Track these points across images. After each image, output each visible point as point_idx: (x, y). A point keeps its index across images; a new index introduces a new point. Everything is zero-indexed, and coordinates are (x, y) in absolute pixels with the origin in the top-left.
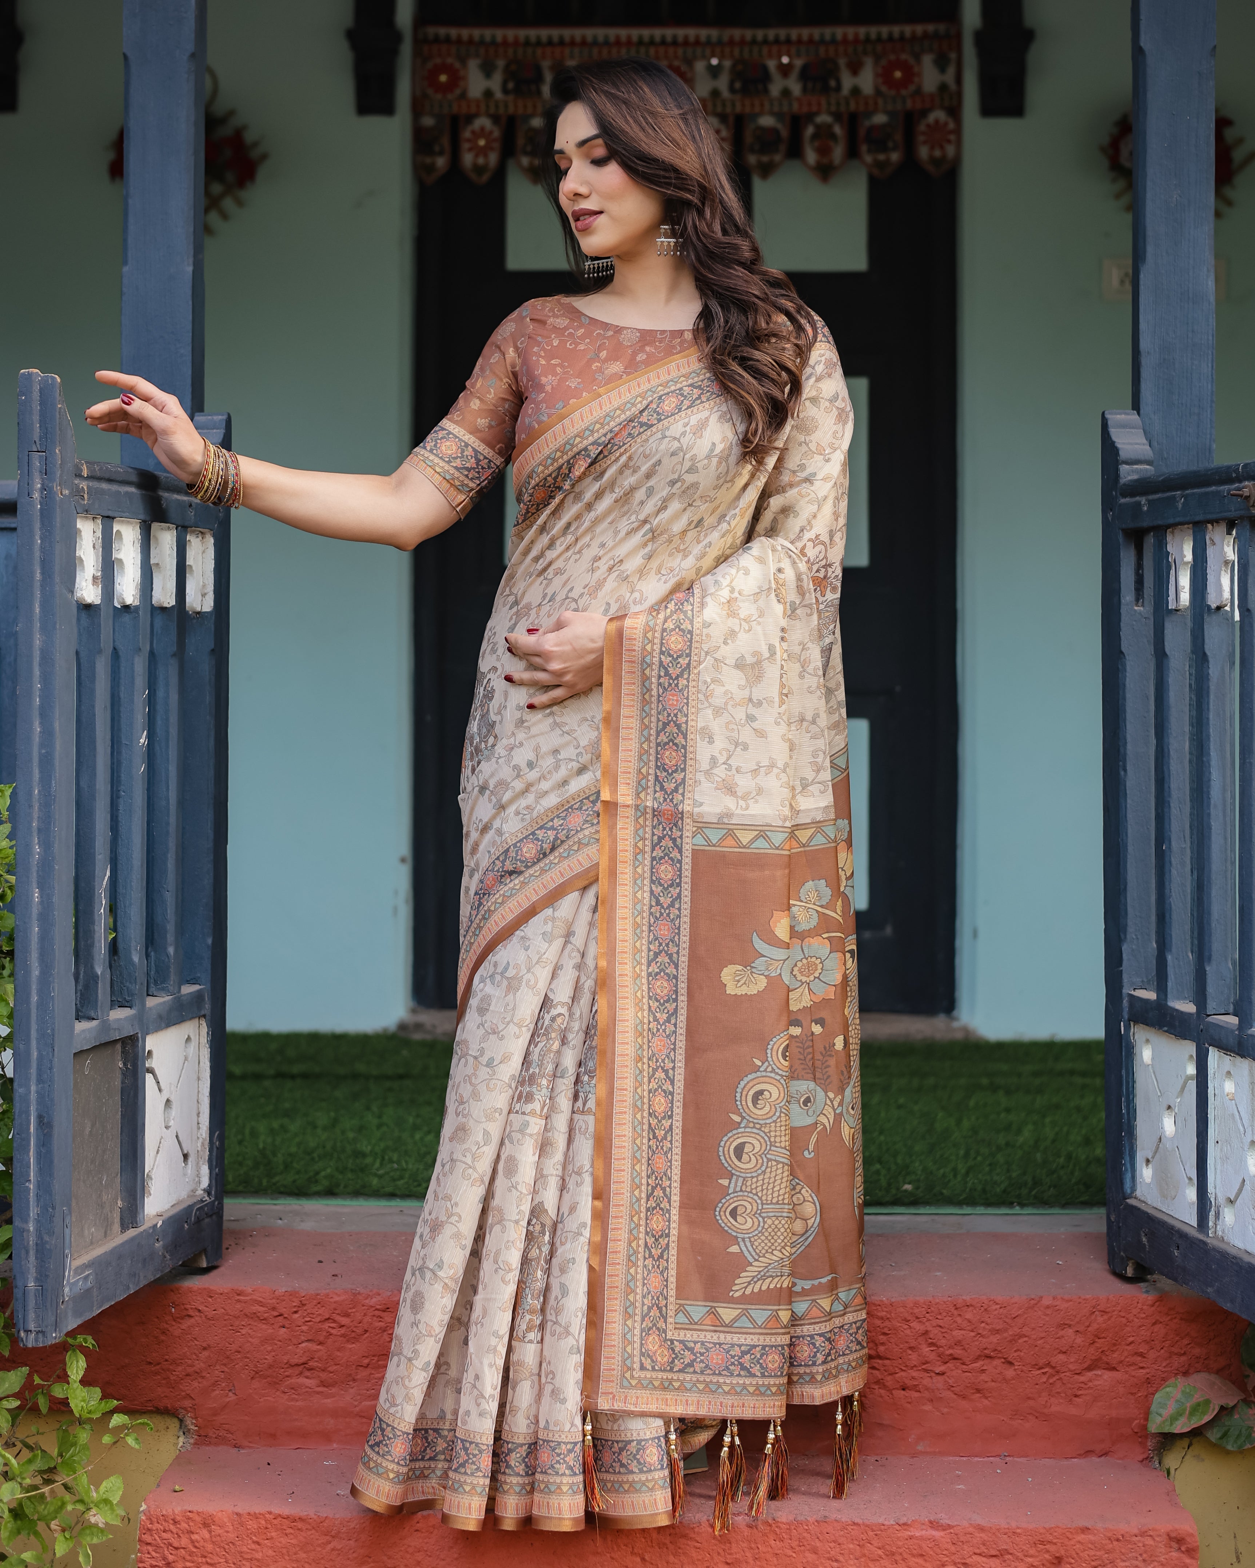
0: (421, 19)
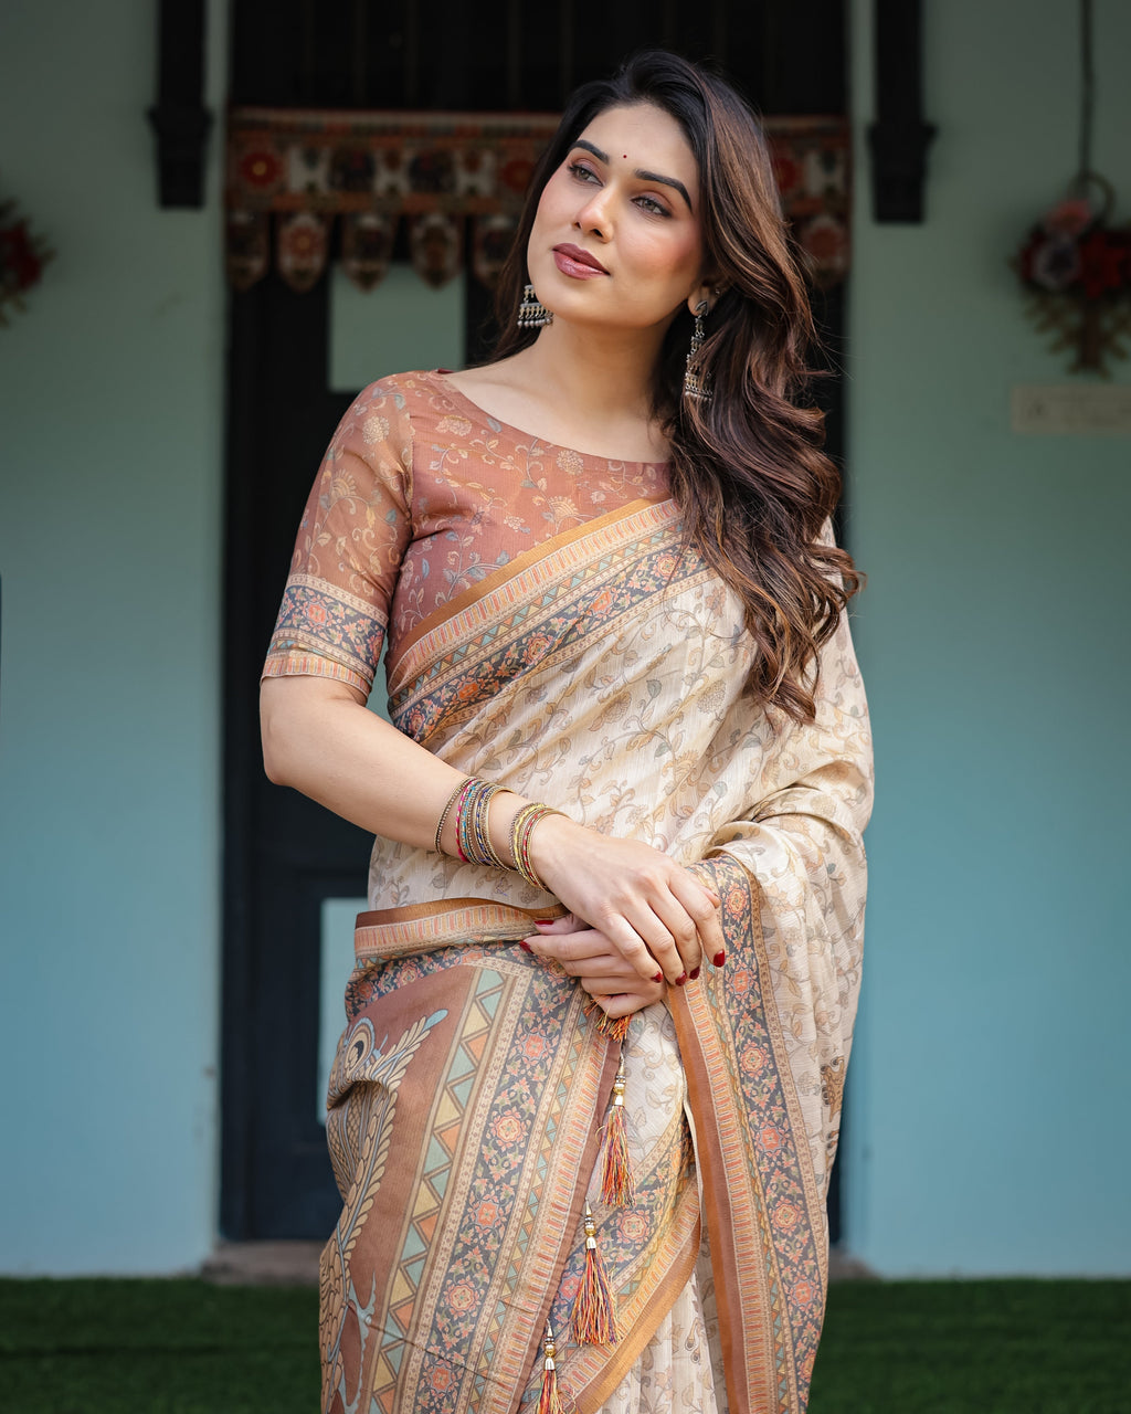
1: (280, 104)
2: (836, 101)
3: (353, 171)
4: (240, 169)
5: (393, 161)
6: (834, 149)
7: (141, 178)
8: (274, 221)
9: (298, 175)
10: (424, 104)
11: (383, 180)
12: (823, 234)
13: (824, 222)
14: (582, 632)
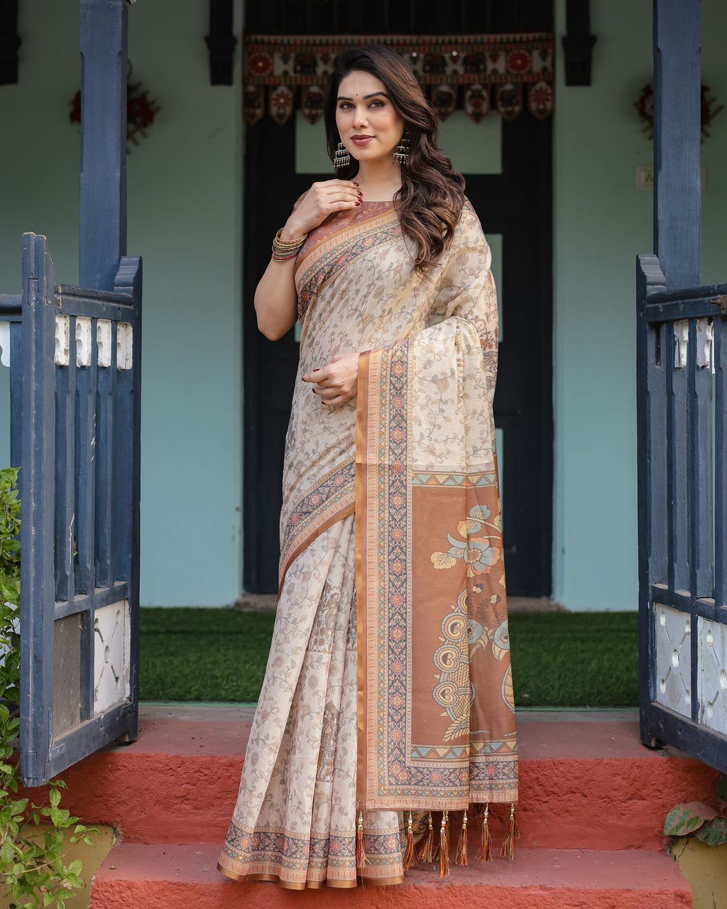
0: (248, 30)
1: (270, 33)
2: (549, 26)
3: (305, 65)
4: (250, 64)
5: (326, 60)
6: (546, 48)
7: (202, 69)
8: (267, 90)
9: (279, 67)
10: (341, 31)
11: (321, 69)
12: (541, 91)
14: (334, 270)
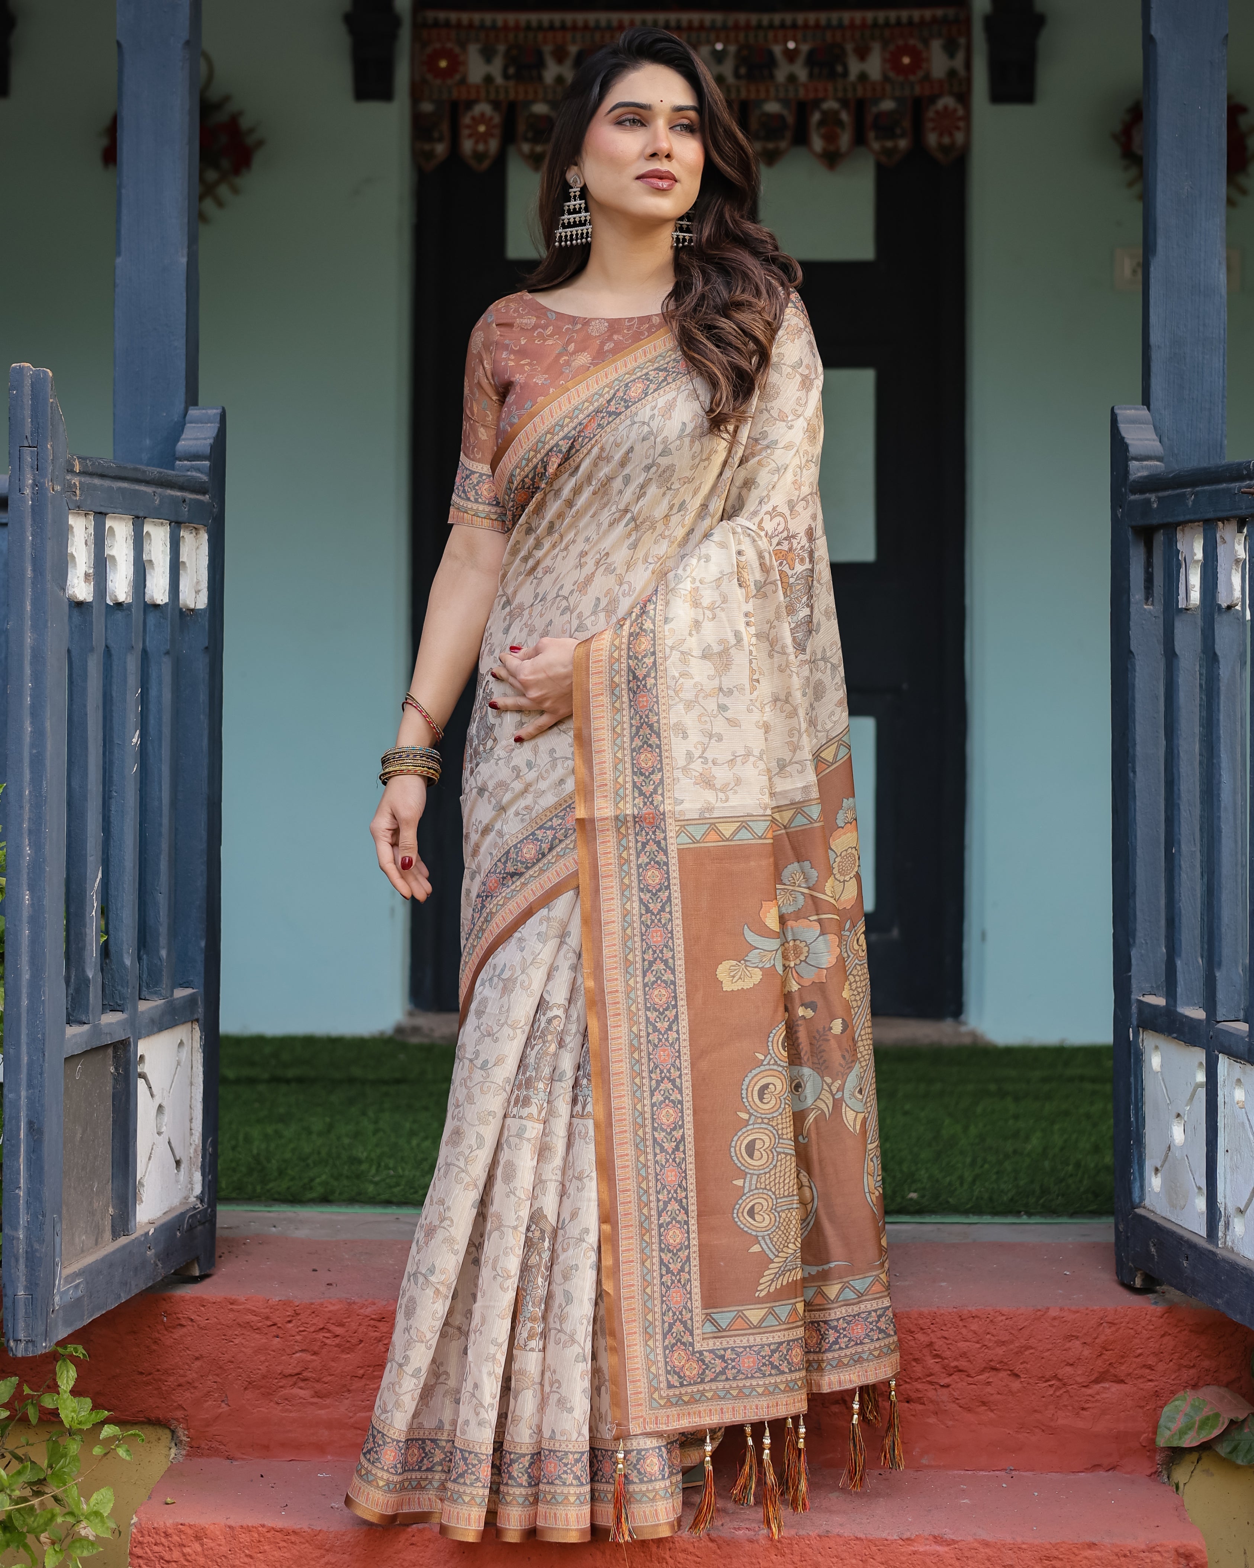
1: (460, 6)
3: (524, 65)
4: (425, 63)
5: (560, 56)
6: (955, 36)
7: (339, 74)
8: (456, 110)
9: (476, 68)
11: (551, 71)
12: (946, 113)
13: (947, 101)
14: (578, 447)
